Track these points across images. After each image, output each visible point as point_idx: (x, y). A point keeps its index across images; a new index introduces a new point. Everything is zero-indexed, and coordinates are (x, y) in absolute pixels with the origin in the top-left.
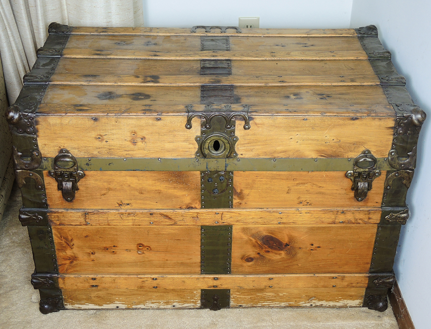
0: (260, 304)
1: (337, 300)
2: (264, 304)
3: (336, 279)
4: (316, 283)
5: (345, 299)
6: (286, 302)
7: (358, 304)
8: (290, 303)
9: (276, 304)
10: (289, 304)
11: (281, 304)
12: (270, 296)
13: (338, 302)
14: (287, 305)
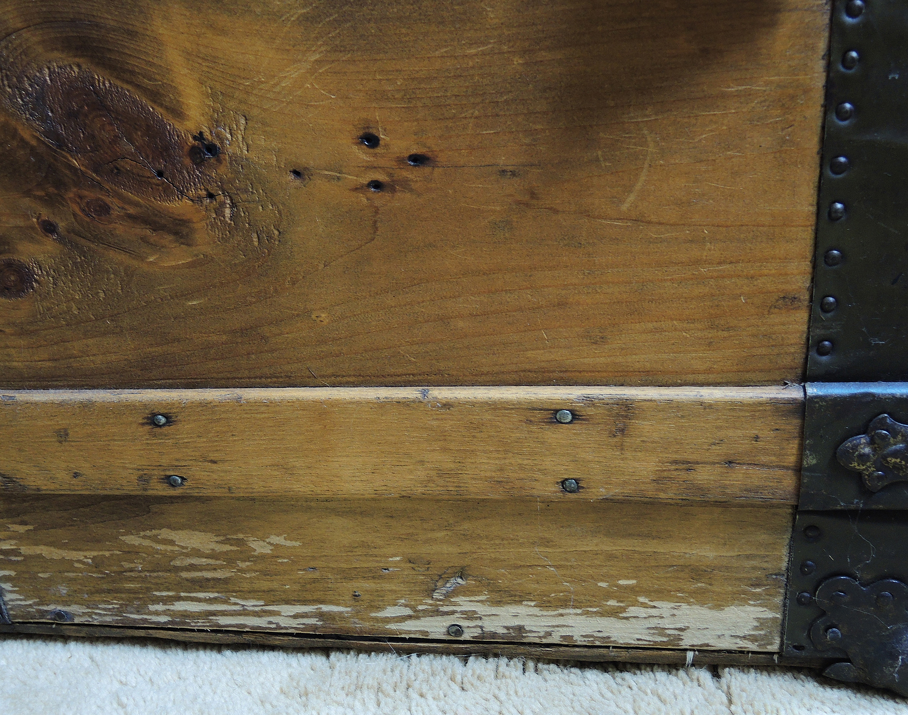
0: (160, 607)
1: (612, 603)
2: (180, 606)
3: (577, 427)
4: (447, 462)
5: (661, 594)
6: (305, 602)
7: (753, 639)
8: (325, 608)
9: (244, 613)
10: (321, 615)
11: (277, 614)
12: (197, 553)
13: (614, 613)
14: (313, 621)
